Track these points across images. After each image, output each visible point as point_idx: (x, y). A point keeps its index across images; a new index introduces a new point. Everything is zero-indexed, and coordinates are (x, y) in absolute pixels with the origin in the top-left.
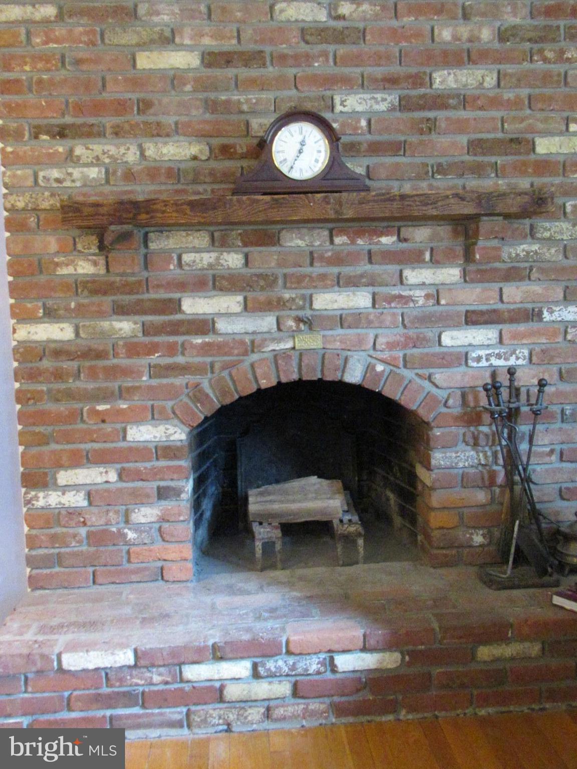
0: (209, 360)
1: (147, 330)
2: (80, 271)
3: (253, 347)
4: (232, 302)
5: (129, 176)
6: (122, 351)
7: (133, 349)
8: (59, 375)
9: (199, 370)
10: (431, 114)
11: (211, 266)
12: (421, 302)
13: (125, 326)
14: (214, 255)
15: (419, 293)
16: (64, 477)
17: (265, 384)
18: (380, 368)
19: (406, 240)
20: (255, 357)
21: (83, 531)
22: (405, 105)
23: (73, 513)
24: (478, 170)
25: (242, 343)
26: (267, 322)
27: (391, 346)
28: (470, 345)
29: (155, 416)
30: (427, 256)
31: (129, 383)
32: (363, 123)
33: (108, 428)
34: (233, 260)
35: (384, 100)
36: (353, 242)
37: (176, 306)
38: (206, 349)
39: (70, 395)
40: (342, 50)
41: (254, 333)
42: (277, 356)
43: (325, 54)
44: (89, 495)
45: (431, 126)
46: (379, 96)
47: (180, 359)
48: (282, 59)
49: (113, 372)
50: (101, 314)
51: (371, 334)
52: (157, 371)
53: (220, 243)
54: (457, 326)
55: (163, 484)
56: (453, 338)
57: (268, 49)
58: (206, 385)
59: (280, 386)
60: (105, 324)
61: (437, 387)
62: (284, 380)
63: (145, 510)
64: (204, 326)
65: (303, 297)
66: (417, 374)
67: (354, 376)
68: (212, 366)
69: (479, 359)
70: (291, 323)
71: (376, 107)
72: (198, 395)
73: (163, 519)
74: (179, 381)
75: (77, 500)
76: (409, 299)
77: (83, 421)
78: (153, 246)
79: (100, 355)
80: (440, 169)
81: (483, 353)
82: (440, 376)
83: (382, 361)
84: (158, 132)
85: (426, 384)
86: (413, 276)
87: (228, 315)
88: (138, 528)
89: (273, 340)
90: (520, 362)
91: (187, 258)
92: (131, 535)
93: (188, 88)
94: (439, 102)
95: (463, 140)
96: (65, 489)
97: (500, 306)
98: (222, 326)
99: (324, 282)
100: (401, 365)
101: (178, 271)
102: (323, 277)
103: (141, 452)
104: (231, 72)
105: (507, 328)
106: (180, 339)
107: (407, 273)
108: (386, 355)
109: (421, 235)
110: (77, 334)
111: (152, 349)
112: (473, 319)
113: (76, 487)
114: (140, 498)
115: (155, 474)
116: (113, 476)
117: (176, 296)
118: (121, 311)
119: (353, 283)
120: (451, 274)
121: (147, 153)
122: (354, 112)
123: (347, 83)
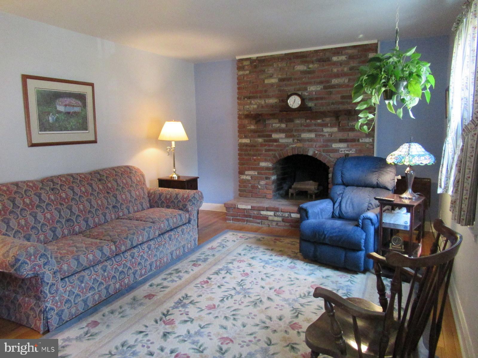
0: (277, 148)
1: (265, 141)
2: (252, 128)
3: (288, 146)
4: (283, 135)
5: (262, 107)
6: (259, 146)
7: (262, 145)
8: (246, 150)
9: (275, 150)
10: (331, 90)
11: (278, 127)
12: (327, 136)
13: (260, 140)
14: (279, 124)
15: (327, 134)
16: (246, 173)
17: (289, 154)
18: (316, 152)
19: (324, 121)
20: (288, 148)
21: (250, 185)
22: (325, 88)
23: (248, 180)
24: (342, 103)
25: (285, 145)
26: (290, 140)
27: (320, 147)
28: (340, 147)
29: (266, 160)
30: (329, 125)
31: (260, 153)
32: (314, 93)
33: (256, 162)
34: (283, 126)
35: (319, 87)
36: (311, 121)
37: (271, 136)
38: (277, 146)
39: (248, 155)
40: (310, 76)
41: (287, 143)
42: (292, 148)
43: (305, 77)
44: (251, 177)
45: (331, 93)
46: (318, 86)
47: (271, 148)
48: (295, 79)
49: (257, 150)
50: (255, 137)
51: (315, 143)
52: (267, 150)
53: (281, 121)
54: (336, 142)
55: (266, 176)
56: (335, 146)
57: (293, 77)
58: (277, 155)
59: (293, 156)
60: (256, 139)
61: (331, 157)
62: (294, 154)
63: (263, 182)
64: (276, 140)
65: (299, 134)
66: (326, 154)
67: (310, 153)
68: (278, 149)
69: (342, 151)
70: (296, 141)
71: (317, 89)
72: (275, 156)
73: (266, 184)
74: (271, 153)
75: (249, 178)
76: (325, 135)
77: (251, 161)
78: (266, 122)
79: (255, 146)
80: (333, 104)
81: (343, 149)
82: (331, 155)
83: (317, 150)
84: (268, 97)
85: (328, 157)
86: (325, 130)
87: (282, 138)
88: (261, 185)
89: (292, 144)
90: (353, 152)
91: (274, 125)
92: (259, 187)
93: (275, 87)
94: (333, 87)
95: (340, 96)
96: (247, 175)
97: (348, 138)
98: (281, 141)
99: (304, 131)
100: (322, 151)
101: (272, 128)
102: (304, 130)
103: (262, 168)
104: (285, 82)
105: (349, 143)
106: (271, 143)
107: (324, 129)
108: (318, 149)
109: (328, 120)
110: (251, 141)
111: (265, 145)
112: (341, 141)
113: (249, 175)
114: (262, 179)
115: (265, 174)
116: (256, 173)
117: (270, 133)
118: (259, 137)
119: (310, 131)
120: (335, 129)
121: (266, 102)
122: (312, 91)
123: (310, 83)
